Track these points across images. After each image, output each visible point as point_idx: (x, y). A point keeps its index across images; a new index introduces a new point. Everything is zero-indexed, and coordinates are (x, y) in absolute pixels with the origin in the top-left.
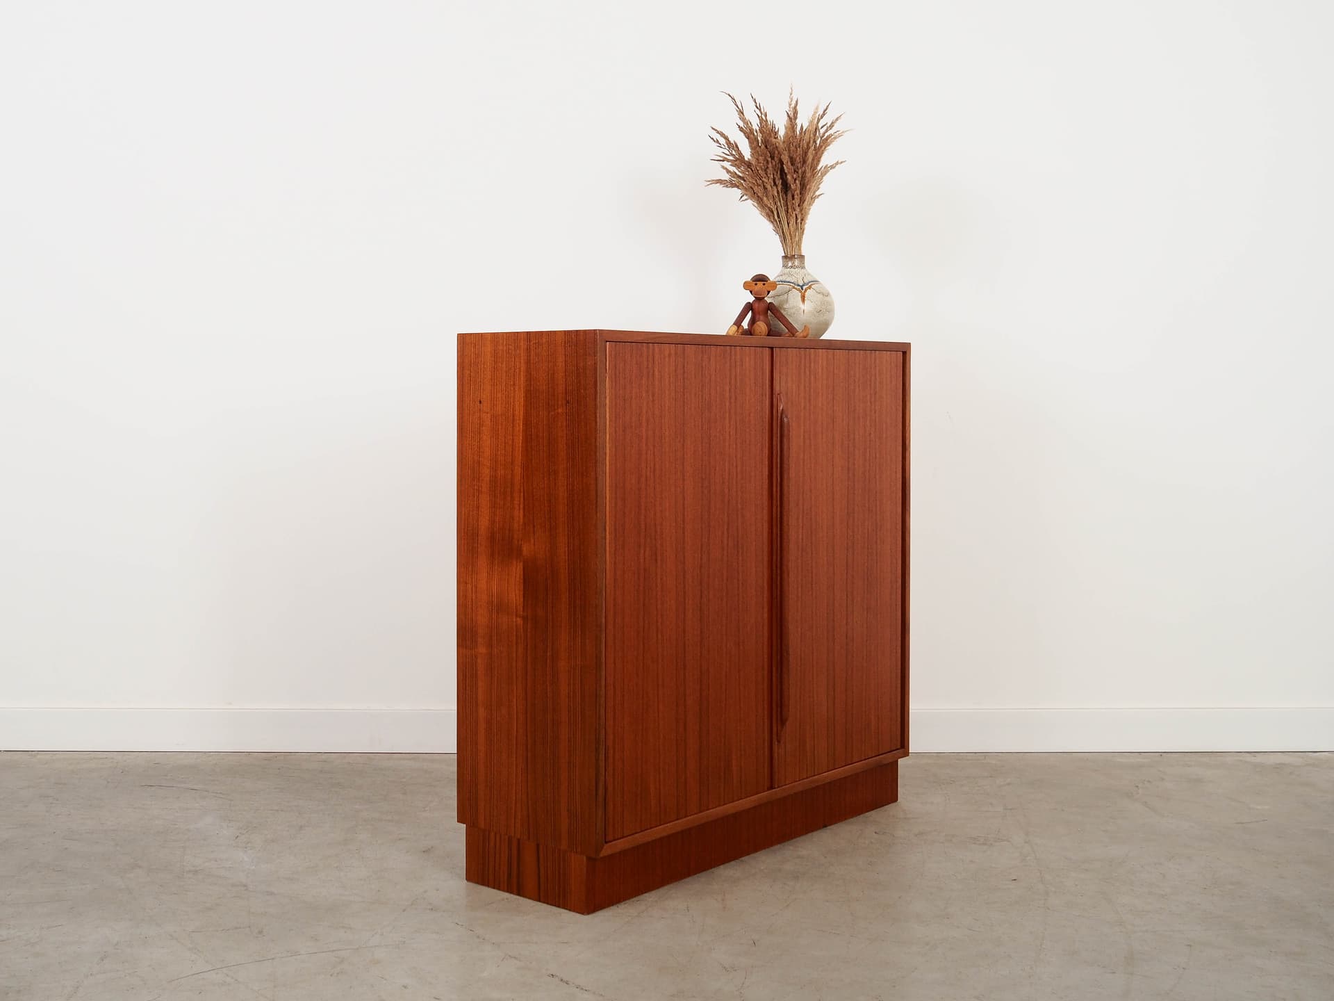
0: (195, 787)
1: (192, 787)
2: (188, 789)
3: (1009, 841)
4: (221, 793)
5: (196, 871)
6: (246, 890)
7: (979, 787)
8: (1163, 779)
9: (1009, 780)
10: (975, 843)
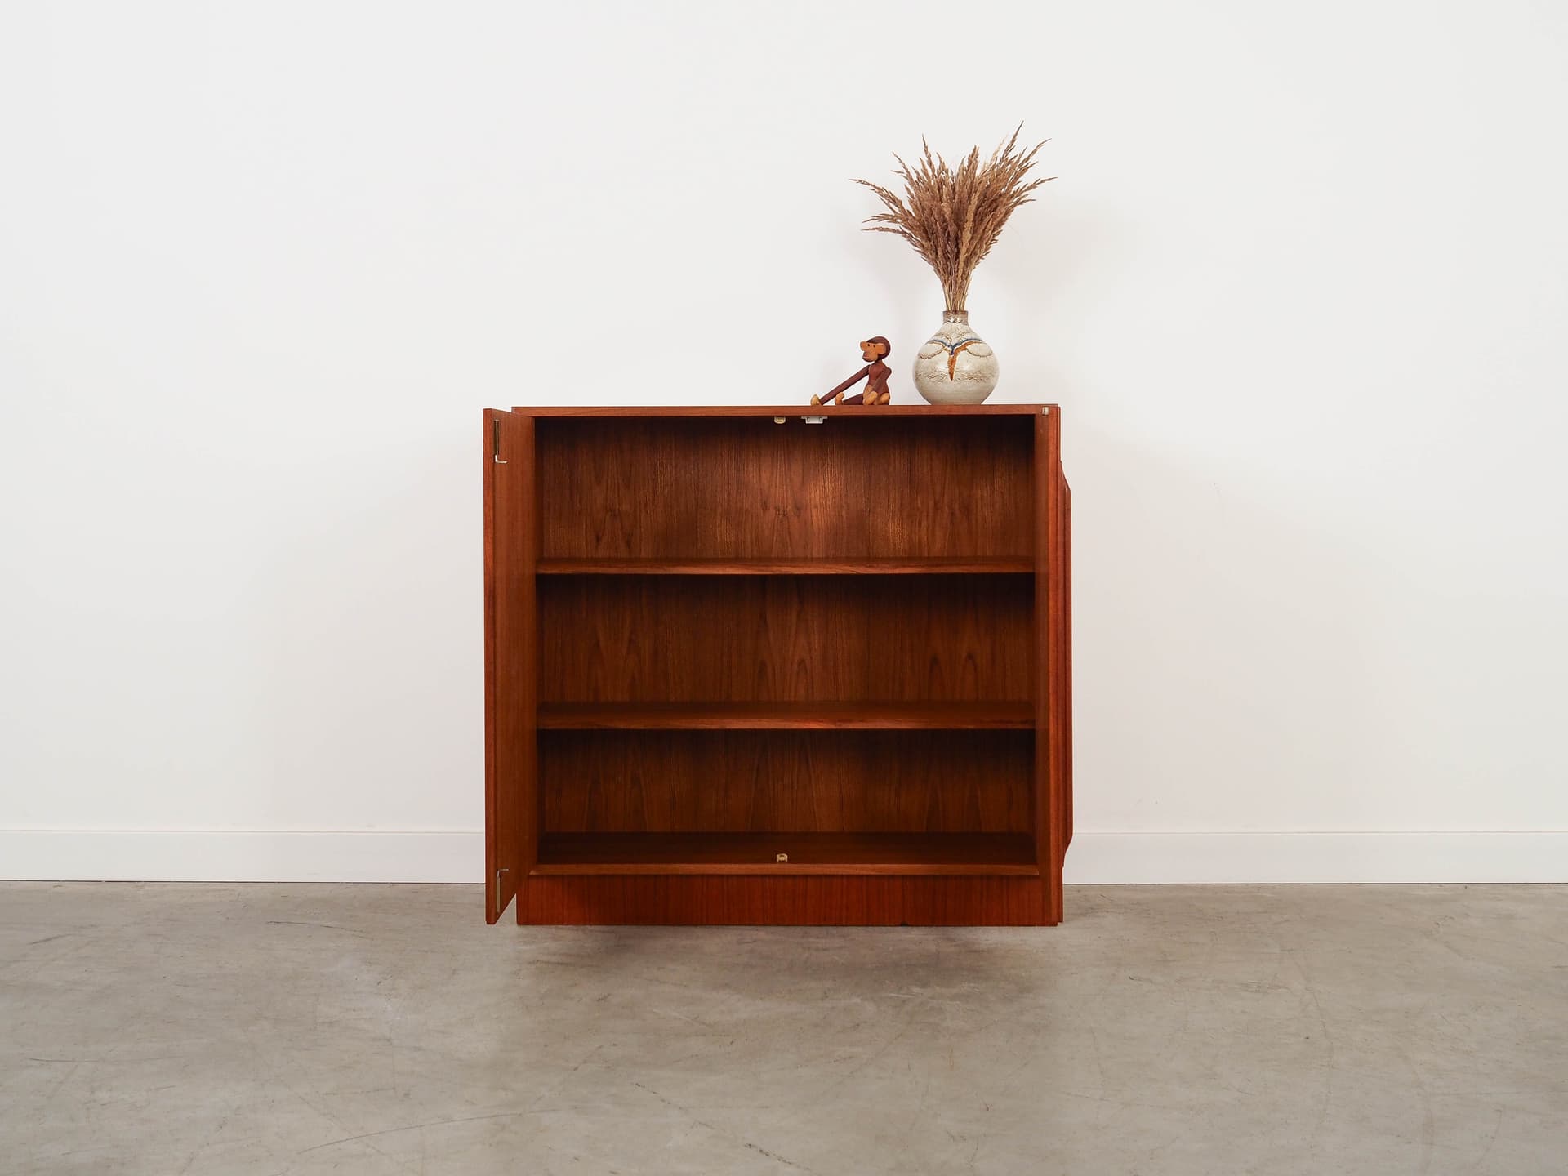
0: (330, 924)
1: (327, 924)
2: (320, 926)
3: (1287, 988)
4: (360, 931)
5: (331, 1023)
6: (391, 1044)
7: (1251, 923)
8: (1468, 916)
9: (1286, 917)
10: (1247, 991)
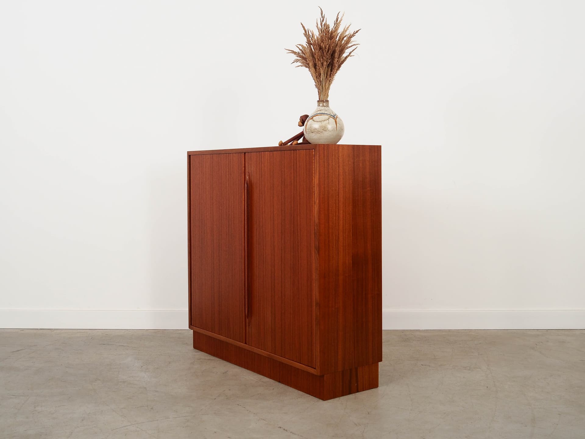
1: (122, 345)
2: (120, 345)
3: (480, 369)
4: (135, 347)
5: (124, 382)
6: (146, 390)
7: (467, 344)
8: (548, 341)
9: (480, 342)
10: (466, 370)
